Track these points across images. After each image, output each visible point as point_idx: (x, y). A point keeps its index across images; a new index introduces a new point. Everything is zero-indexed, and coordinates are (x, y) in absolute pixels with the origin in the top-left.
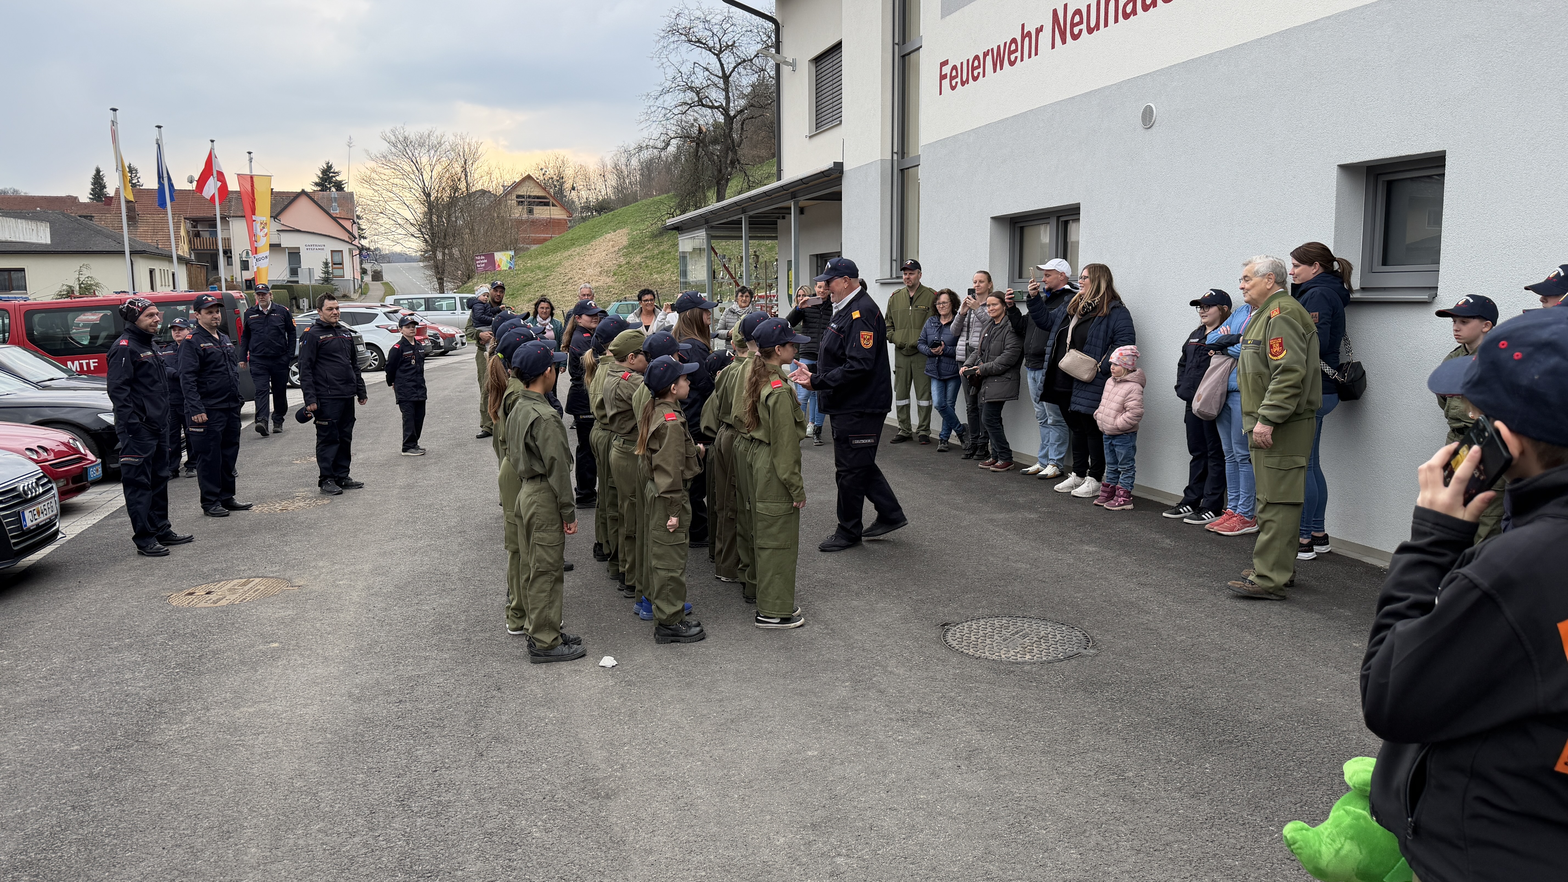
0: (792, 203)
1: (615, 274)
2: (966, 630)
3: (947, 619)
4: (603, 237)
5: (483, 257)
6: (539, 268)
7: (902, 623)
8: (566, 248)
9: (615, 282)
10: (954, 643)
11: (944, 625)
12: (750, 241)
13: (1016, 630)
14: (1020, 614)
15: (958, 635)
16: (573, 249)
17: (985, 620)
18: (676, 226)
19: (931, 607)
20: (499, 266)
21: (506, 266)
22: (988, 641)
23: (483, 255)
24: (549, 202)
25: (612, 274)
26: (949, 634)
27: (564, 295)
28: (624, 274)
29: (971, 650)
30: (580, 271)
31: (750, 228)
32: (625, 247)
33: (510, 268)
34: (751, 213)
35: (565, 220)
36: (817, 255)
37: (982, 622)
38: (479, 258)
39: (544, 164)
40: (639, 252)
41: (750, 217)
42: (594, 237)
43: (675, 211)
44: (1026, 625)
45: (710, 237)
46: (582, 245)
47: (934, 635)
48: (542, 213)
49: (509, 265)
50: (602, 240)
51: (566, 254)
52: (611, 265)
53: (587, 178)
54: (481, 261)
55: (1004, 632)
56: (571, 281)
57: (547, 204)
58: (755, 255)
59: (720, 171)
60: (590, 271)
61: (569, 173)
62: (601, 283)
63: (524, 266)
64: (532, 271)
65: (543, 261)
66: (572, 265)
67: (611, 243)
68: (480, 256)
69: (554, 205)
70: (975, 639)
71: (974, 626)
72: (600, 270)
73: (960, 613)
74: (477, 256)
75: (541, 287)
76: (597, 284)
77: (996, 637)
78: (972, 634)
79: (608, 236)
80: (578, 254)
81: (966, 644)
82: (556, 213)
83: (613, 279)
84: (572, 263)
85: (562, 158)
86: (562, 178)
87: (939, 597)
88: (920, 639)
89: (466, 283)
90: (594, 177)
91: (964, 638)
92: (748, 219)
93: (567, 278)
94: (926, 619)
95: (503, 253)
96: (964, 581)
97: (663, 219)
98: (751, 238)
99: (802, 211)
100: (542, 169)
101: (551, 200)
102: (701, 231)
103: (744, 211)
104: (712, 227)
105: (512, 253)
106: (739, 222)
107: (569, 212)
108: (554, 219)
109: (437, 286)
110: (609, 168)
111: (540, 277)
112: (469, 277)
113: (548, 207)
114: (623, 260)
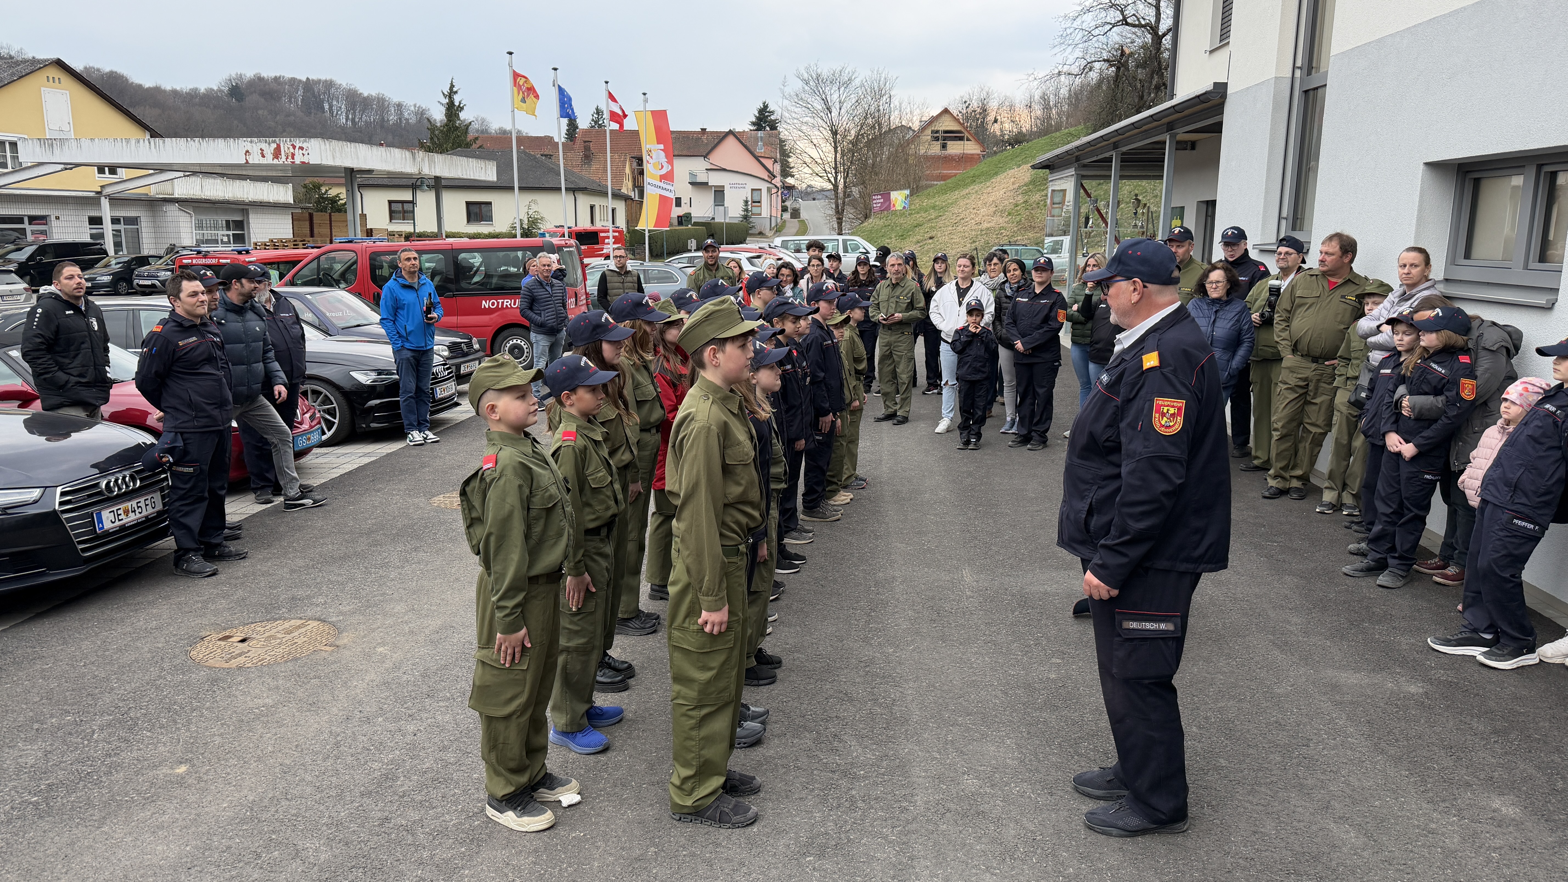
0: (1167, 137)
1: (1009, 214)
4: (1005, 174)
5: (879, 197)
6: (934, 207)
8: (966, 185)
9: (1007, 222)
12: (1124, 181)
16: (972, 187)
18: (1044, 164)
20: (894, 205)
21: (900, 205)
23: (880, 194)
24: (963, 137)
25: (1007, 213)
27: (953, 236)
30: (974, 211)
32: (1025, 185)
33: (904, 207)
34: (1122, 148)
35: (979, 155)
38: (876, 197)
40: (1039, 190)
41: (1124, 153)
42: (996, 174)
45: (1081, 177)
46: (982, 182)
48: (955, 148)
49: (903, 205)
50: (1003, 177)
51: (964, 192)
52: (1008, 204)
53: (1011, 109)
54: (878, 201)
57: (961, 139)
58: (1136, 199)
60: (983, 211)
61: (993, 105)
62: (992, 224)
63: (918, 205)
64: (927, 211)
65: (938, 201)
66: (967, 204)
67: (1012, 180)
68: (878, 195)
69: (968, 140)
72: (995, 209)
74: (875, 195)
75: (931, 227)
76: (989, 225)
79: (1011, 172)
80: (976, 192)
82: (971, 148)
84: (968, 201)
85: (987, 89)
86: (986, 110)
89: (863, 222)
90: (1020, 108)
92: (1120, 156)
93: (959, 218)
95: (899, 192)
98: (1126, 177)
99: (1176, 147)
100: (965, 102)
101: (966, 134)
102: (1071, 169)
103: (1115, 146)
104: (1083, 165)
105: (907, 192)
106: (1109, 160)
107: (983, 147)
108: (967, 154)
109: (836, 226)
110: (1037, 97)
111: (933, 217)
112: (866, 217)
113: (962, 142)
114: (1020, 199)
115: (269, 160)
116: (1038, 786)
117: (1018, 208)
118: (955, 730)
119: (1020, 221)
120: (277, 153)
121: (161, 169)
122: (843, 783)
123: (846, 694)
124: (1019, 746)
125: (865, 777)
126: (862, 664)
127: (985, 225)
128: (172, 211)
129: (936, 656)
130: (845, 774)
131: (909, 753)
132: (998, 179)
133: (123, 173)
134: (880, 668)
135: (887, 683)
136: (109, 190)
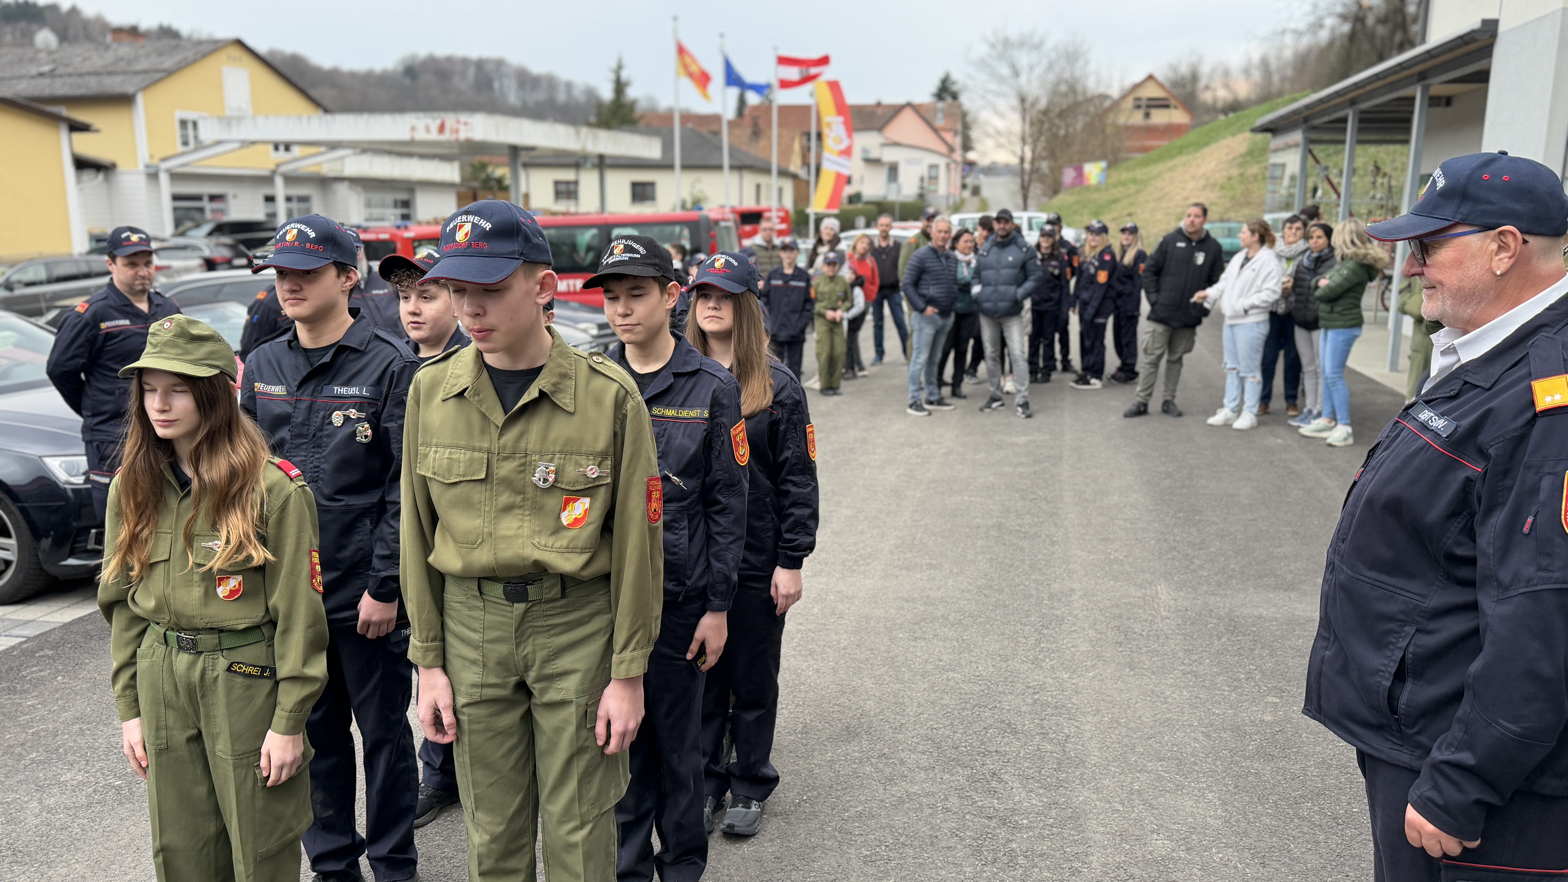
0: (1417, 90)
1: (1222, 188)
4: (1217, 145)
5: (1071, 170)
6: (1134, 181)
8: (1170, 158)
9: (1218, 199)
12: (1362, 147)
16: (1178, 159)
20: (1088, 180)
21: (1096, 180)
23: (1072, 167)
24: (1170, 104)
25: (1219, 186)
27: (1153, 214)
28: (1232, 190)
30: (1181, 185)
32: (1242, 156)
33: (1100, 182)
34: (1363, 106)
35: (1187, 124)
38: (1067, 171)
41: (1363, 112)
42: (1207, 145)
45: (1309, 141)
48: (1159, 117)
49: (1099, 178)
50: (1215, 147)
52: (1220, 177)
54: (1069, 175)
56: (1165, 197)
57: (1167, 106)
60: (1192, 184)
61: (1205, 69)
63: (1116, 179)
64: (1125, 185)
65: (1139, 174)
66: (1172, 178)
67: (1226, 150)
68: (1069, 168)
69: (1175, 108)
74: (1066, 168)
79: (1224, 142)
80: (1184, 164)
82: (1177, 116)
84: (1173, 175)
90: (1236, 74)
93: (1163, 193)
95: (1094, 164)
99: (1430, 101)
101: (1173, 102)
102: (1297, 132)
103: (1353, 102)
104: (1314, 128)
105: (1103, 164)
107: (1192, 115)
108: (1174, 124)
111: (1132, 192)
113: (1168, 111)
114: (1235, 172)
115: (434, 136)
116: (1247, 854)
117: (1232, 182)
118: (1143, 777)
120: (442, 129)
121: (333, 146)
122: (1002, 833)
123: (1009, 725)
124: (1224, 803)
125: (1029, 828)
126: (1030, 691)
128: (342, 189)
129: (1122, 686)
130: (1004, 822)
131: (1084, 802)
132: (1209, 151)
133: (296, 151)
134: (1052, 696)
135: (1060, 715)
136: (284, 169)
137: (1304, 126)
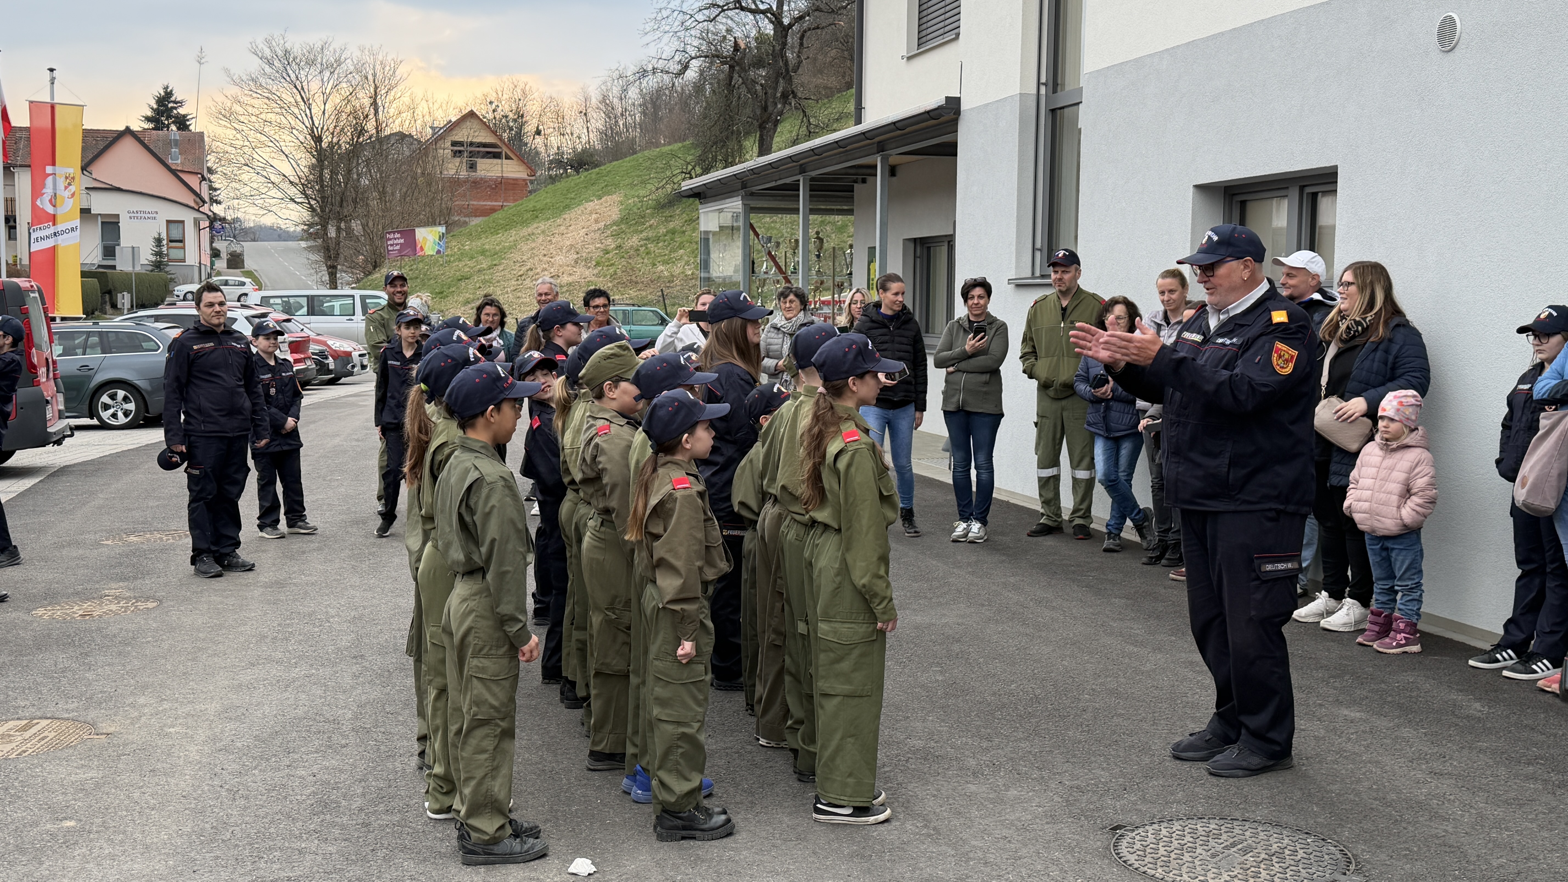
0: (879, 159)
1: (598, 264)
2: (1151, 838)
3: (1120, 819)
4: (581, 208)
5: (397, 235)
6: (483, 252)
7: (1047, 823)
8: (525, 223)
9: (597, 275)
10: (1132, 859)
11: (1115, 829)
12: (811, 217)
13: (1232, 840)
14: (1237, 815)
15: (1138, 846)
16: (535, 225)
17: (1181, 822)
18: (696, 191)
19: (1095, 798)
20: (422, 249)
21: (433, 249)
22: (1187, 857)
23: (398, 232)
24: (500, 153)
25: (594, 263)
26: (1124, 843)
27: (519, 294)
28: (612, 265)
29: (1160, 870)
30: (545, 259)
31: (811, 196)
32: (614, 223)
33: (438, 252)
34: (814, 174)
35: (524, 180)
36: (915, 240)
37: (1177, 826)
38: (392, 236)
39: (494, 95)
40: (636, 231)
41: (812, 179)
42: (567, 207)
43: (694, 168)
44: (1248, 834)
45: (749, 209)
46: (549, 219)
47: (1099, 843)
48: (488, 169)
49: (437, 248)
50: (579, 212)
51: (525, 231)
52: (593, 249)
53: (559, 116)
54: (395, 241)
55: (1212, 843)
56: (531, 273)
57: (497, 156)
58: (818, 238)
59: (765, 109)
60: (560, 259)
61: (532, 109)
62: (575, 278)
63: (459, 249)
64: (472, 258)
65: (489, 243)
66: (533, 249)
67: (594, 216)
68: (394, 233)
69: (507, 158)
70: (1165, 853)
71: (1164, 832)
72: (576, 256)
73: (1140, 810)
74: (389, 233)
75: (484, 282)
76: (570, 279)
77: (1199, 851)
78: (1161, 844)
79: (590, 206)
80: (543, 232)
81: (1151, 860)
82: (511, 169)
83: (595, 271)
84: (533, 245)
85: (522, 85)
86: (522, 116)
87: (1104, 784)
88: (1077, 850)
89: (370, 273)
90: (570, 114)
91: (1148, 850)
92: (808, 183)
93: (524, 269)
94: (1086, 817)
95: (429, 229)
96: (1147, 760)
97: (675, 181)
98: (813, 211)
99: (893, 171)
100: (491, 103)
101: (505, 150)
102: (735, 199)
103: (803, 170)
104: (752, 194)
105: (442, 229)
106: (795, 187)
107: (530, 168)
108: (508, 179)
109: (326, 278)
110: (594, 101)
111: (484, 266)
112: (376, 265)
113: (499, 161)
114: (611, 243)
117: (610, 256)
119: (615, 274)
127: (566, 279)
132: (573, 215)
137: (742, 192)
